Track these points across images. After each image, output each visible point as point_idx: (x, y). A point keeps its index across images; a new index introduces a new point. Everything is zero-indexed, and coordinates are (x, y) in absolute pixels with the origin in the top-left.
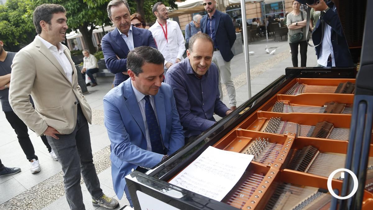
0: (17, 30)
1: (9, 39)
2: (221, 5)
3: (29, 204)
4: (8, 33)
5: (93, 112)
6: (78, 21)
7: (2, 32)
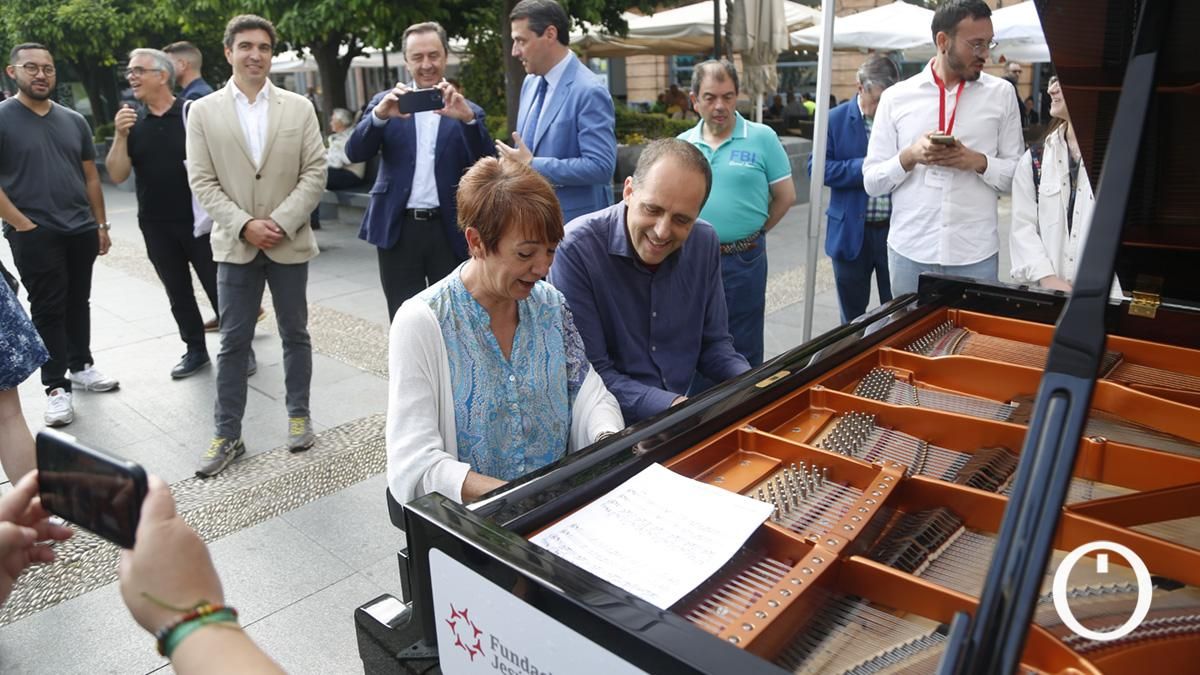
0: (119, 20)
1: (91, 43)
2: (765, 44)
3: (73, 561)
4: (90, 27)
5: (314, 312)
6: (315, 25)
7: (73, 21)
